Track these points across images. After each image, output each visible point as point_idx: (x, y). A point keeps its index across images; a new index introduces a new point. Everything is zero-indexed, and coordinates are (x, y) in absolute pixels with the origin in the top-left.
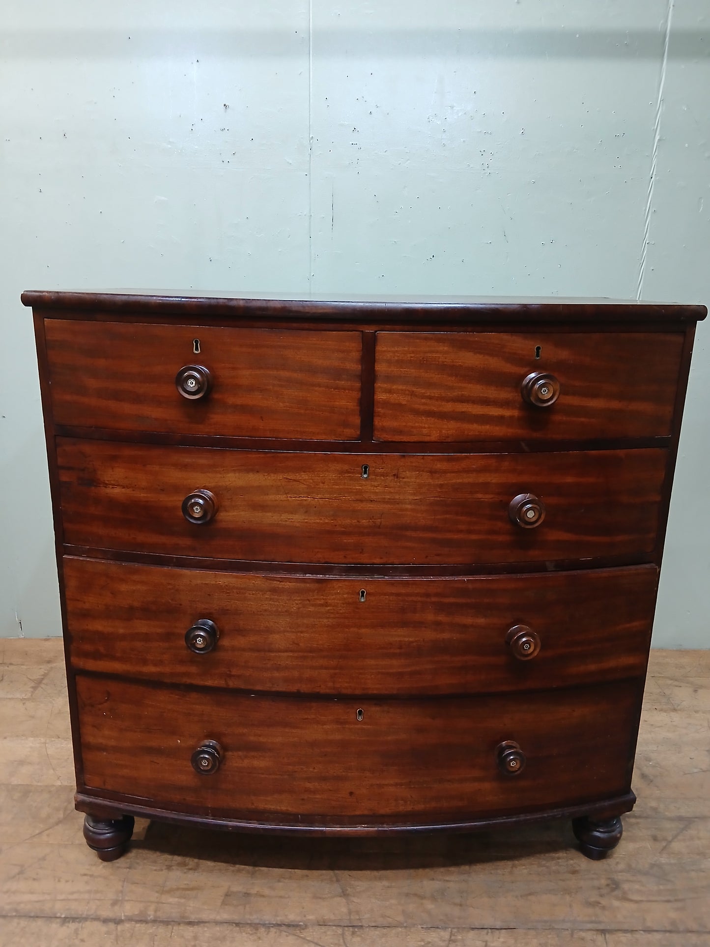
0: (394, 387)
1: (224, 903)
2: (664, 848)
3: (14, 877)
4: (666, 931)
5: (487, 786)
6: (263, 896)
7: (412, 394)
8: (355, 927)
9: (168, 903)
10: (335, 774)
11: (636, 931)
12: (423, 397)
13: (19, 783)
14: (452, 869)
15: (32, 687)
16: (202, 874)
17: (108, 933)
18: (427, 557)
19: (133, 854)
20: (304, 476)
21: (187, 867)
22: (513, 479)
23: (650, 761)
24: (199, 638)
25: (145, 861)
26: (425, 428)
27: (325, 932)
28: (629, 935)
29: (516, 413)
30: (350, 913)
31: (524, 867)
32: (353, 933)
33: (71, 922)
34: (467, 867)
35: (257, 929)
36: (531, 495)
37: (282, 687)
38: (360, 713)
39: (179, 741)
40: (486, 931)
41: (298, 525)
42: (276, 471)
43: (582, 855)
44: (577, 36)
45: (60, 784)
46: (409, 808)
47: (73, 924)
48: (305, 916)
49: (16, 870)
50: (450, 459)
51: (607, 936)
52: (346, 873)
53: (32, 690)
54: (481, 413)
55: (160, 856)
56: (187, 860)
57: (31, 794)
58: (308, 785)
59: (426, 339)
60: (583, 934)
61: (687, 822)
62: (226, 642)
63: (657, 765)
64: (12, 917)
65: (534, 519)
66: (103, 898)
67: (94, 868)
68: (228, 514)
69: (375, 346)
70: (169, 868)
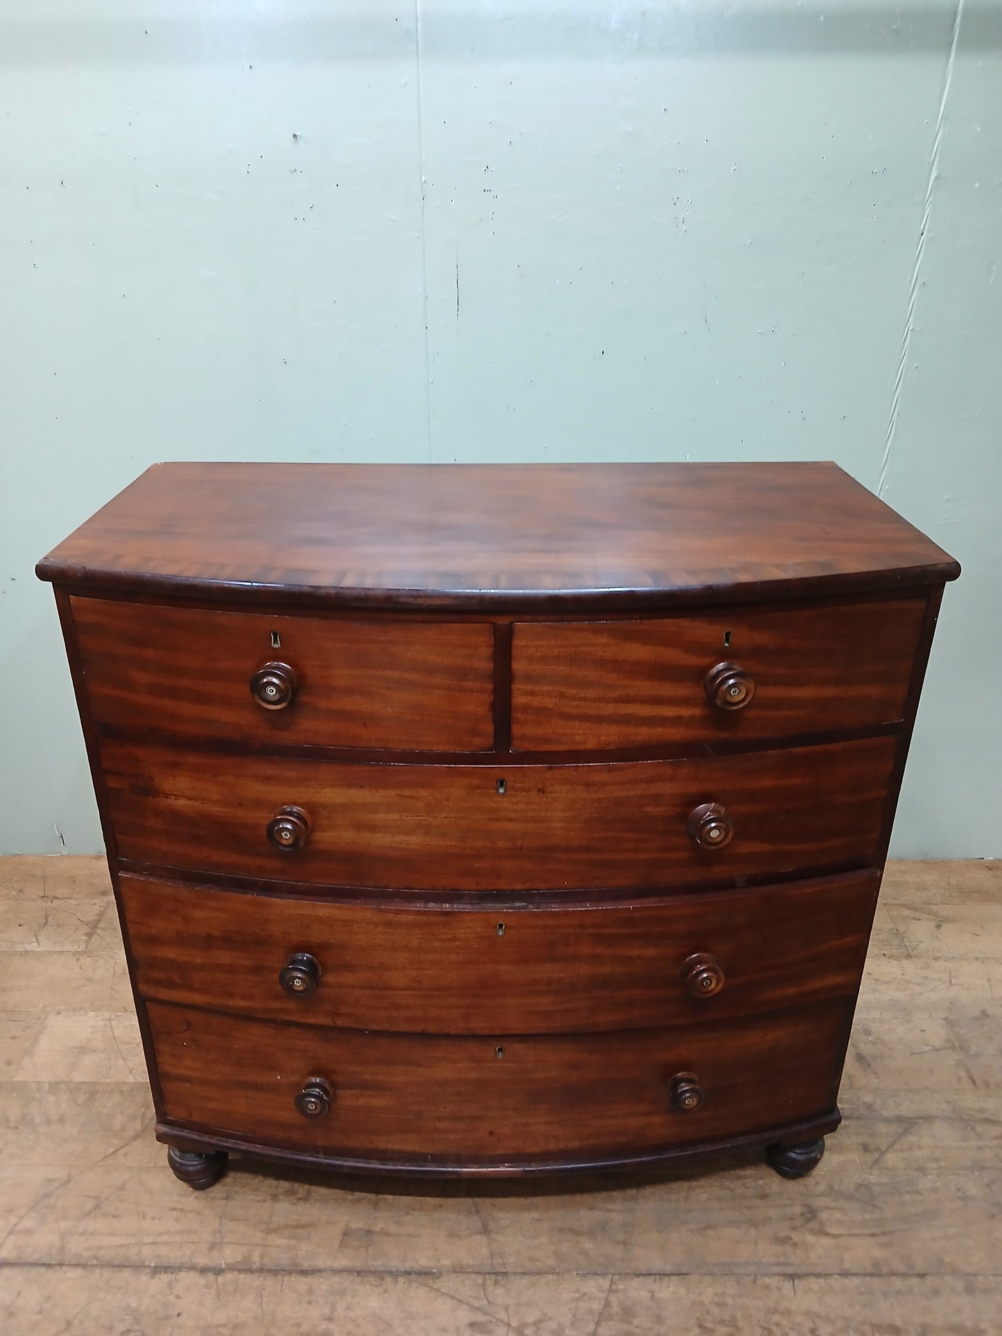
0: (538, 688)
1: (343, 1245)
2: (876, 1161)
3: (90, 1213)
4: (866, 1275)
5: (657, 1119)
6: (388, 1235)
7: (562, 696)
8: (499, 1274)
9: (276, 1247)
10: (471, 1114)
11: (832, 1275)
12: (574, 698)
13: (82, 1080)
14: (616, 1194)
15: (86, 934)
16: (314, 1206)
17: (207, 1286)
18: (582, 881)
19: (231, 1178)
20: (423, 792)
21: (296, 1197)
22: (693, 788)
23: (869, 1035)
24: (297, 980)
25: (245, 1189)
26: (578, 734)
27: (462, 1282)
28: (822, 1281)
29: (697, 711)
30: (492, 1255)
31: (703, 1190)
32: (496, 1283)
33: (162, 1273)
34: (633, 1192)
35: (382, 1279)
36: (717, 805)
37: (402, 1027)
38: (500, 1050)
39: (279, 1077)
40: (653, 1277)
41: (416, 848)
42: (386, 786)
43: (773, 1172)
44: (822, 18)
45: (134, 1080)
46: (562, 1146)
47: (166, 1275)
48: (439, 1261)
49: (90, 1204)
50: (610, 770)
51: (796, 1282)
52: (488, 1201)
53: (85, 938)
54: (652, 714)
55: (263, 1181)
56: (296, 1185)
57: (99, 1096)
58: (438, 1125)
59: (578, 630)
60: (767, 1280)
61: (907, 1124)
62: (330, 978)
63: (878, 1041)
64: (93, 1266)
65: (719, 839)
66: (197, 1240)
67: (184, 1200)
68: (326, 834)
69: (511, 640)
70: (275, 1198)
